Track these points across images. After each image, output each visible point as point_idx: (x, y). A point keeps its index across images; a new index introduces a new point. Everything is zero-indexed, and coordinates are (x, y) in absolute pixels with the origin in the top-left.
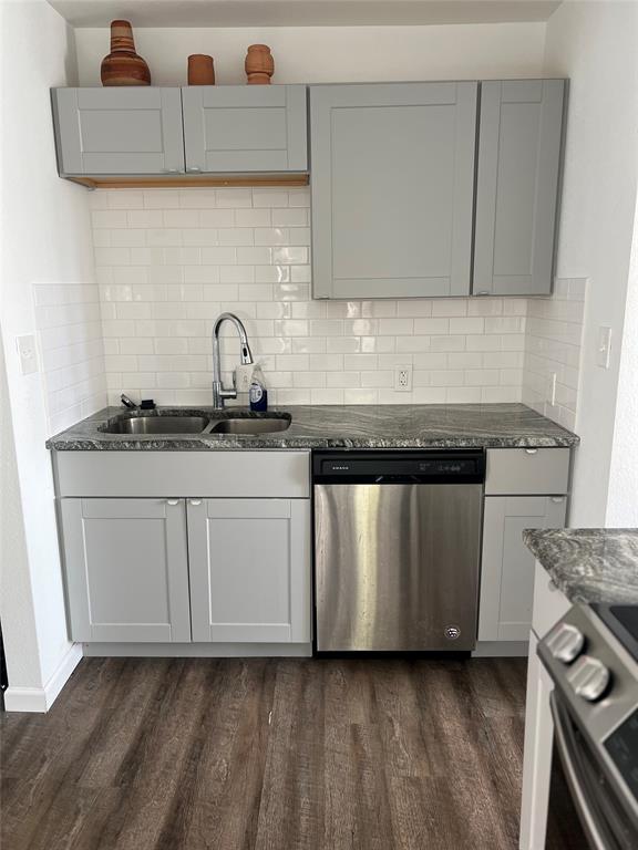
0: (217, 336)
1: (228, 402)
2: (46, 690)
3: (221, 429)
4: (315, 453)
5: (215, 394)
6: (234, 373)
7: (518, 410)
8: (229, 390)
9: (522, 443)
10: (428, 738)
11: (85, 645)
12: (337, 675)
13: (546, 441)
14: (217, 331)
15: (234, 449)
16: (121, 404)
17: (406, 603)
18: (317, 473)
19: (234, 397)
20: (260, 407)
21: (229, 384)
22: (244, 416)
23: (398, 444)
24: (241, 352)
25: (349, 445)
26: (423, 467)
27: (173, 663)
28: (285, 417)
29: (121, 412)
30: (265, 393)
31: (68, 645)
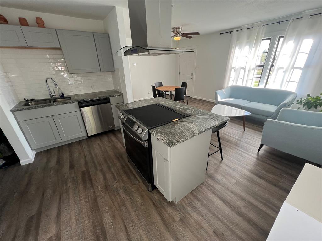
0: (47, 83)
1: (54, 97)
2: (31, 158)
3: (55, 102)
4: (78, 103)
5: (50, 95)
6: (54, 90)
7: (114, 91)
8: (54, 94)
9: (115, 96)
10: (110, 141)
11: (35, 150)
12: (93, 139)
13: (118, 95)
14: (47, 82)
15: (61, 104)
16: (24, 100)
17: (102, 124)
18: (80, 106)
19: (55, 95)
20: (62, 96)
21: (53, 92)
22: (59, 99)
23: (94, 99)
24: (54, 85)
25: (85, 100)
26: (100, 102)
27: (59, 147)
28: (69, 98)
29: (25, 102)
30: (63, 93)
31: (32, 151)
